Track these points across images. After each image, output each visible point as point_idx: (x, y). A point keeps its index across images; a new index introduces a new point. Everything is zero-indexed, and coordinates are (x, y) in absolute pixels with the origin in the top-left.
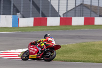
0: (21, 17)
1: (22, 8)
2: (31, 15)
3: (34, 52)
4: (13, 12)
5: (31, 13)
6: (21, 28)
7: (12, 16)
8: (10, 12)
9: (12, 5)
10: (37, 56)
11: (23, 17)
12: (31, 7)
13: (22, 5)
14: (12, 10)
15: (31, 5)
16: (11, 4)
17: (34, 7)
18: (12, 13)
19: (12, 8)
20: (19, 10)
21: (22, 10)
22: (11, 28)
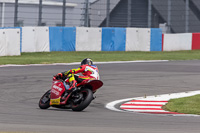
0: (167, 32)
1: (169, 13)
2: (187, 29)
3: (57, 94)
4: (152, 21)
5: (187, 23)
6: (167, 52)
7: (149, 29)
8: (147, 21)
9: (150, 8)
10: (61, 100)
11: (172, 32)
12: (187, 13)
13: (169, 8)
14: (150, 19)
15: (187, 8)
16: (147, 6)
17: (192, 13)
18: (150, 24)
19: (150, 13)
20: (165, 18)
21: (169, 19)
22: (148, 53)
